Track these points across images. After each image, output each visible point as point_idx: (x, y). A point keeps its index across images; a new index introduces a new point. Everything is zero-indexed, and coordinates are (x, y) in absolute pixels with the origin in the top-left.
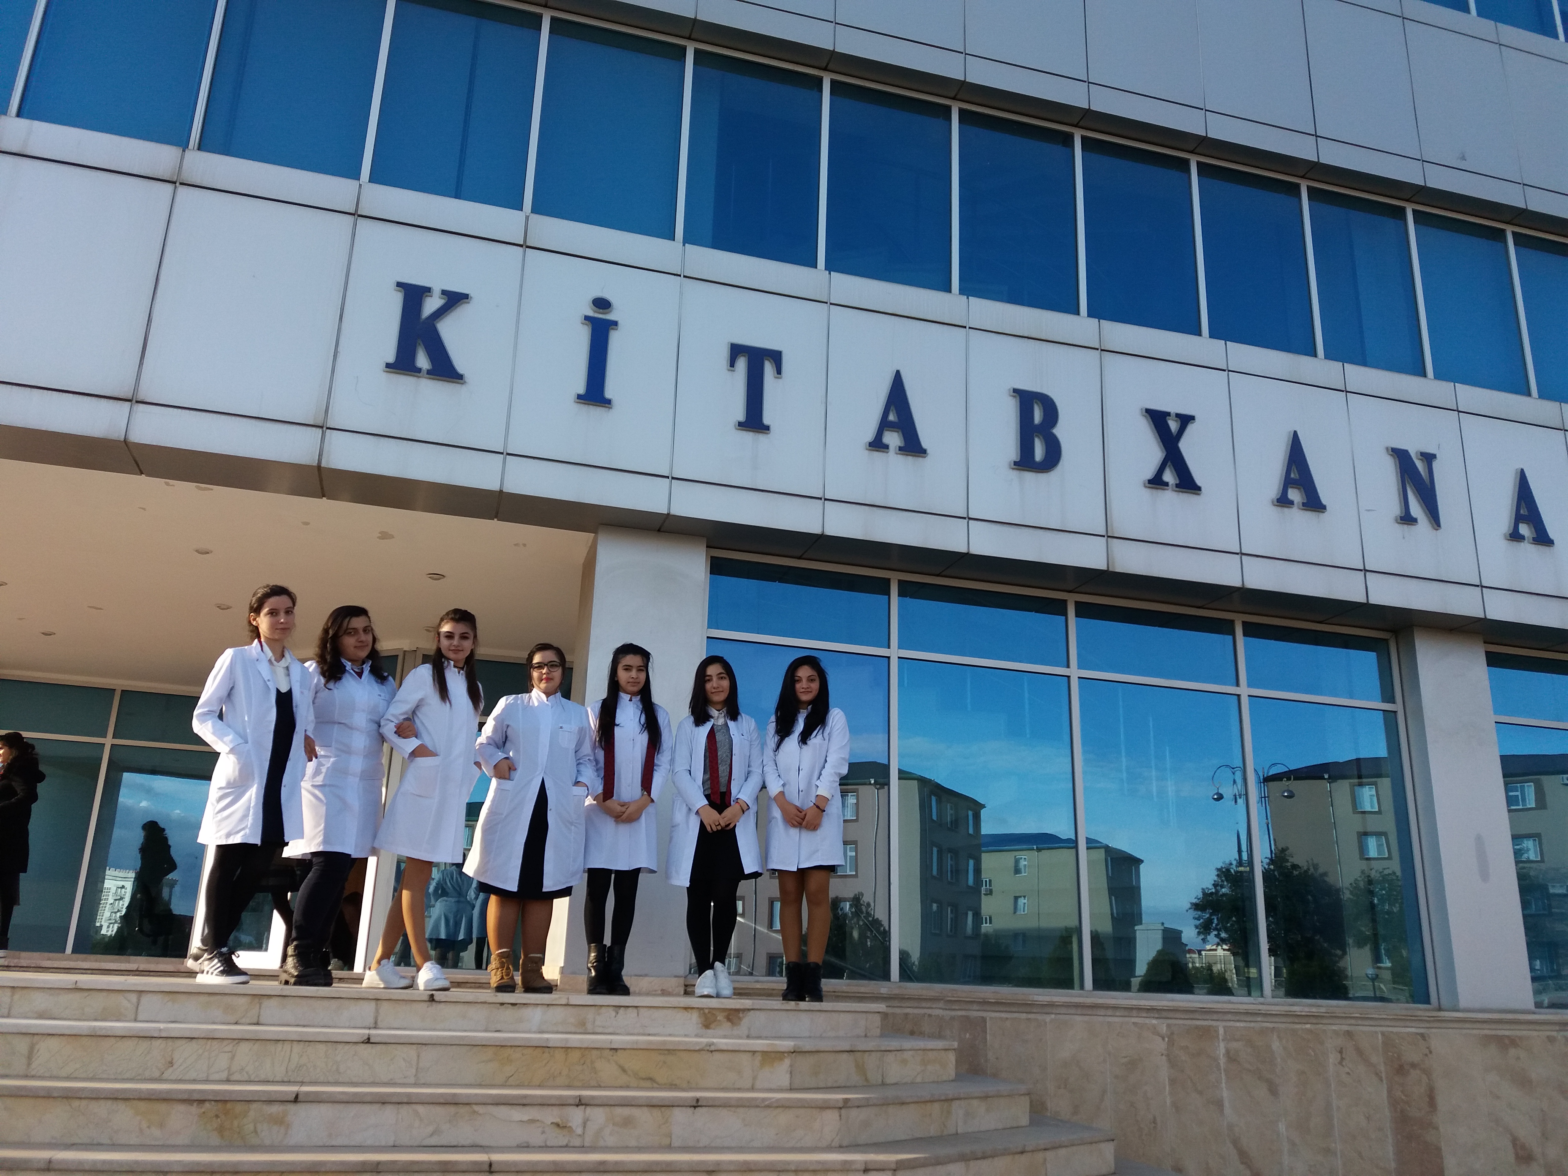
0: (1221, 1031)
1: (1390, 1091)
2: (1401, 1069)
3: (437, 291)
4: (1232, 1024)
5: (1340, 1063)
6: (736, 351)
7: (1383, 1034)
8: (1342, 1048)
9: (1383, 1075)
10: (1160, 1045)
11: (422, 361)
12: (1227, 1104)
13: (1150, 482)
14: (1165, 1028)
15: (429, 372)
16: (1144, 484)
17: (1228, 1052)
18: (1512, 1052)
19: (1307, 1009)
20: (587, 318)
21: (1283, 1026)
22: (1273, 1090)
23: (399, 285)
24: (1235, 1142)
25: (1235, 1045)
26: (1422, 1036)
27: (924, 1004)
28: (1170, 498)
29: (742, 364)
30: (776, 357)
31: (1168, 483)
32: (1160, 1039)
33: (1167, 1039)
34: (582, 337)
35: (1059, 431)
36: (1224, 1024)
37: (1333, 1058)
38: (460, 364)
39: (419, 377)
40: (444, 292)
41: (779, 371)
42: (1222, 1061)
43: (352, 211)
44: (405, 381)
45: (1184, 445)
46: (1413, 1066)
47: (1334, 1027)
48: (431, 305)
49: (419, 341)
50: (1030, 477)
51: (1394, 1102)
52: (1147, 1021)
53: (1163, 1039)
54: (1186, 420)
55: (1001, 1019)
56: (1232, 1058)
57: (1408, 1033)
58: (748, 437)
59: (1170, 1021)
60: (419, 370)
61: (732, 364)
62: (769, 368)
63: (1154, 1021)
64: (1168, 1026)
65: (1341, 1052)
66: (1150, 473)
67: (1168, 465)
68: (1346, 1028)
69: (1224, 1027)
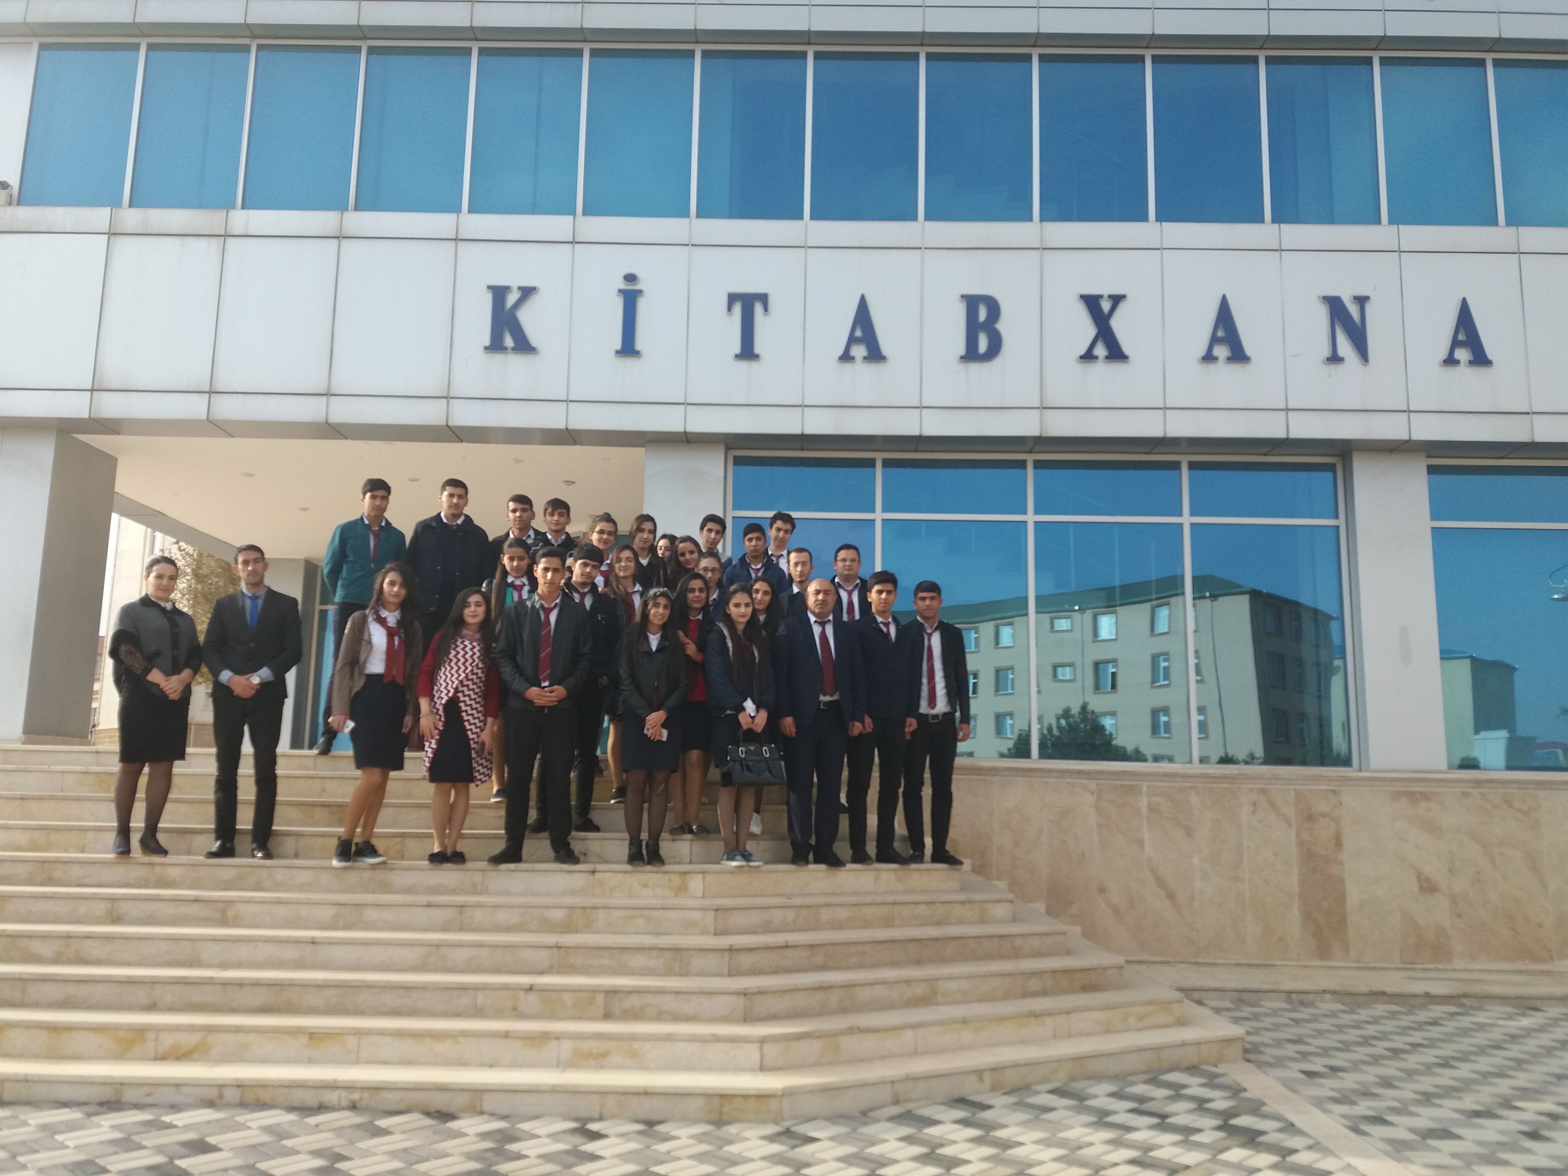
0: (1145, 788)
1: (1298, 834)
2: (1311, 818)
3: (515, 289)
4: (1154, 783)
5: (1253, 812)
6: (732, 298)
7: (1295, 790)
8: (1255, 802)
9: (1294, 824)
10: (1089, 799)
11: (509, 342)
12: (1147, 843)
13: (1082, 357)
14: (1094, 786)
15: (513, 349)
16: (1078, 360)
17: (1149, 804)
18: (1424, 804)
19: (1220, 772)
20: (620, 291)
21: (1201, 785)
22: (1189, 833)
23: (489, 287)
24: (1153, 871)
25: (1155, 799)
26: (1334, 792)
28: (1100, 369)
29: (737, 308)
30: (764, 299)
31: (1098, 356)
32: (1090, 794)
33: (1096, 795)
34: (617, 306)
36: (1148, 783)
37: (1246, 810)
38: (534, 341)
39: (506, 353)
40: (520, 288)
41: (766, 309)
42: (1144, 811)
43: (454, 237)
44: (498, 359)
45: (1115, 322)
46: (1323, 815)
47: (1249, 786)
48: (512, 299)
49: (505, 327)
50: (975, 367)
51: (1301, 843)
52: (1079, 781)
53: (1093, 794)
54: (1117, 300)
56: (1152, 808)
57: (1320, 790)
58: (744, 365)
59: (1099, 781)
60: (506, 349)
61: (729, 309)
62: (758, 308)
63: (1085, 781)
64: (1097, 785)
65: (1254, 805)
66: (1082, 350)
67: (1099, 341)
68: (1261, 786)
69: (1148, 787)
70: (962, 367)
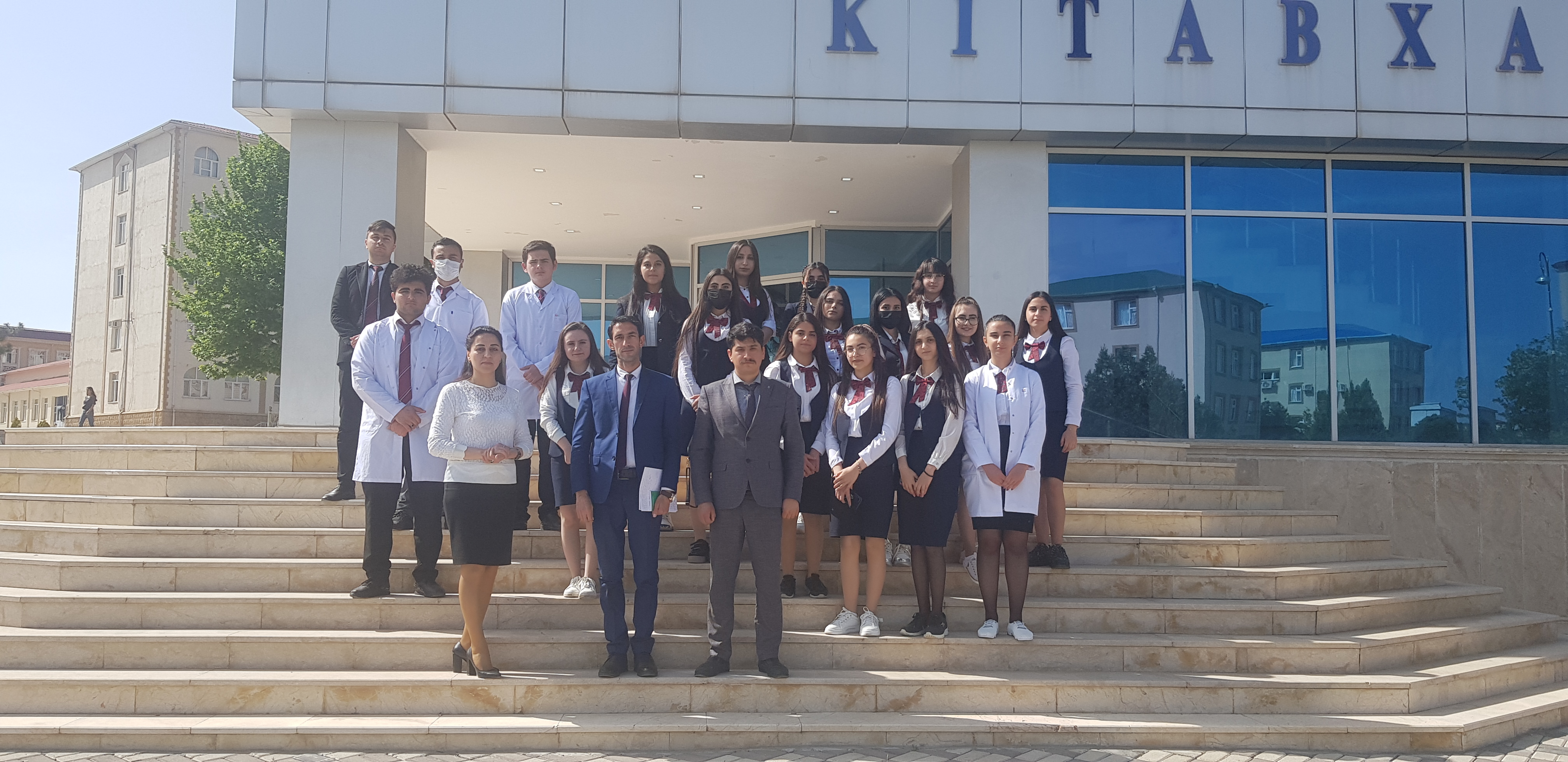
0: (1436, 466)
4: (1444, 461)
5: (1530, 487)
8: (1531, 477)
10: (1388, 477)
11: (850, 42)
12: (1438, 515)
13: (1393, 63)
14: (1392, 465)
15: (854, 49)
16: (1388, 66)
17: (1440, 480)
19: (1504, 450)
21: (1485, 462)
22: (1475, 506)
24: (1443, 539)
25: (1445, 476)
27: (1213, 452)
28: (1410, 76)
29: (1069, 10)
31: (1407, 63)
32: (1388, 472)
33: (1393, 472)
34: (953, 6)
35: (1319, 30)
36: (1438, 461)
37: (1524, 484)
38: (875, 42)
39: (848, 53)
41: (1096, 12)
42: (1436, 486)
44: (839, 57)
45: (1423, 31)
47: (1527, 463)
49: (846, 27)
50: (1294, 70)
52: (1378, 460)
53: (1391, 472)
54: (1424, 9)
55: (1269, 460)
56: (1443, 484)
58: (1076, 63)
59: (1395, 460)
60: (848, 49)
61: (1061, 10)
62: (1089, 11)
63: (1383, 460)
64: (1394, 463)
65: (1530, 479)
66: (1392, 57)
67: (1408, 49)
68: (1536, 463)
69: (1439, 464)
70: (1282, 69)
